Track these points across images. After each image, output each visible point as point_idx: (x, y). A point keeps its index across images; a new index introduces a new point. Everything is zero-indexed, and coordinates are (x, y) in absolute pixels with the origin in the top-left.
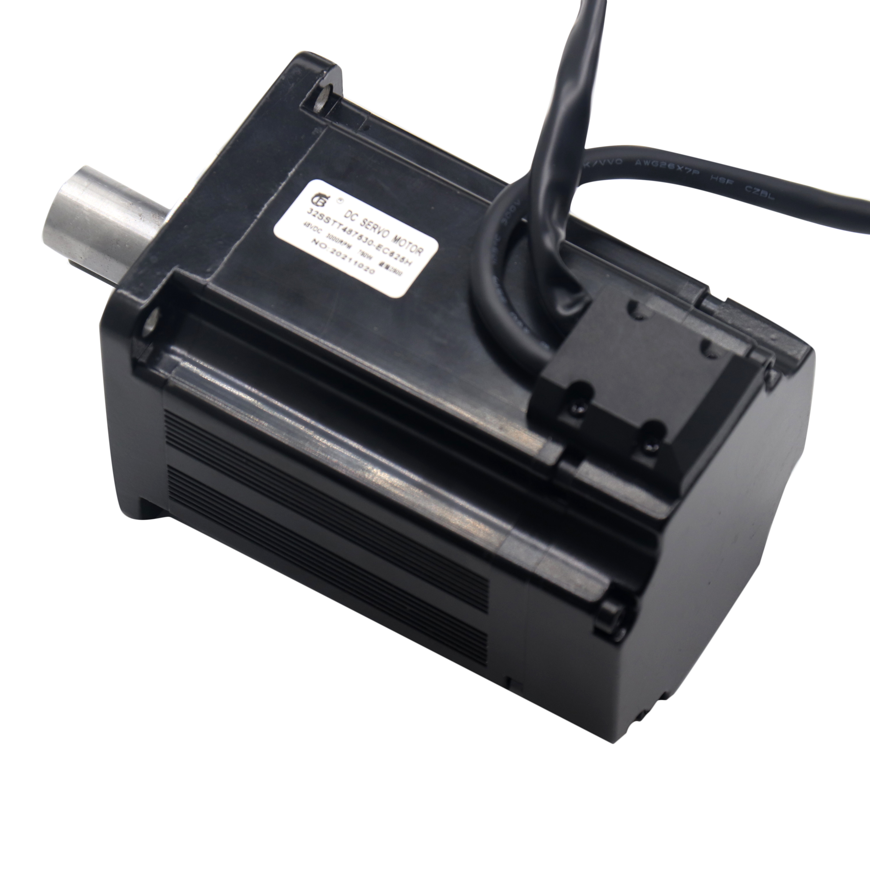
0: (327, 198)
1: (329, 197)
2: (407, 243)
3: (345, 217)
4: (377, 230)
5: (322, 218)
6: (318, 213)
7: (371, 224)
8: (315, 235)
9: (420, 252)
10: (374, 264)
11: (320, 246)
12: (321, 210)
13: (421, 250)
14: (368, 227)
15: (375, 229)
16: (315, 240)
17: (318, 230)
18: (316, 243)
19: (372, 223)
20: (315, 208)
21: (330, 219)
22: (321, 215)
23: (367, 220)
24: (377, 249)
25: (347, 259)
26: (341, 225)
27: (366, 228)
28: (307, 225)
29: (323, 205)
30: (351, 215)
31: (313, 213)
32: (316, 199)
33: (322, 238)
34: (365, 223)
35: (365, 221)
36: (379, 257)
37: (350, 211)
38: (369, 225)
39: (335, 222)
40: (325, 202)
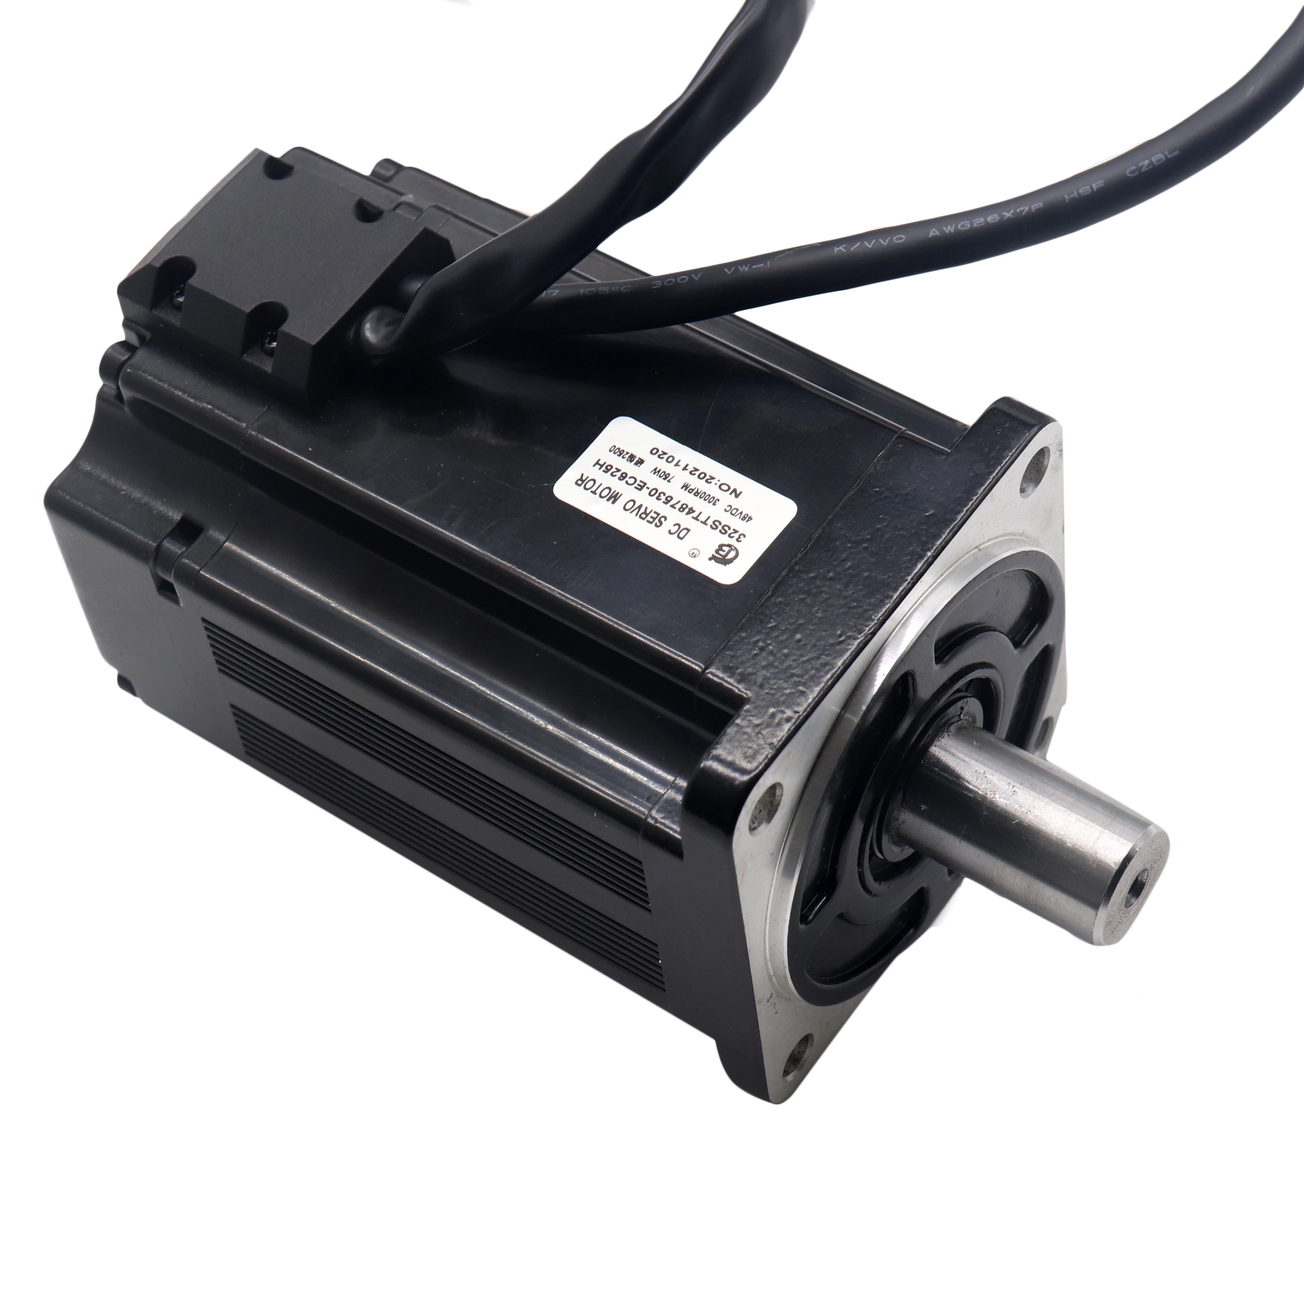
0: (713, 558)
1: (710, 559)
2: (598, 492)
3: (688, 530)
4: (642, 510)
5: (723, 527)
6: (729, 536)
7: (651, 520)
8: (736, 503)
9: (581, 479)
10: (652, 462)
11: (729, 488)
12: (725, 539)
13: (580, 482)
14: (655, 516)
15: (645, 513)
16: (737, 496)
17: (732, 511)
18: (735, 491)
19: (648, 521)
20: (733, 542)
21: (711, 526)
22: (726, 532)
23: (656, 525)
24: (645, 484)
25: (690, 468)
26: (696, 519)
27: (658, 514)
28: (747, 518)
29: (721, 547)
30: (680, 532)
31: (736, 536)
32: (732, 554)
33: (726, 499)
34: (658, 520)
35: (658, 524)
36: (642, 473)
37: (682, 539)
38: (654, 519)
39: (705, 523)
40: (717, 551)
